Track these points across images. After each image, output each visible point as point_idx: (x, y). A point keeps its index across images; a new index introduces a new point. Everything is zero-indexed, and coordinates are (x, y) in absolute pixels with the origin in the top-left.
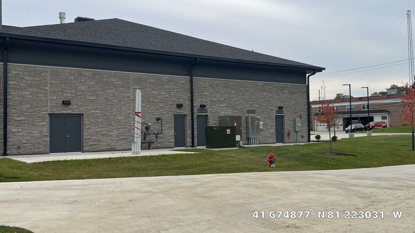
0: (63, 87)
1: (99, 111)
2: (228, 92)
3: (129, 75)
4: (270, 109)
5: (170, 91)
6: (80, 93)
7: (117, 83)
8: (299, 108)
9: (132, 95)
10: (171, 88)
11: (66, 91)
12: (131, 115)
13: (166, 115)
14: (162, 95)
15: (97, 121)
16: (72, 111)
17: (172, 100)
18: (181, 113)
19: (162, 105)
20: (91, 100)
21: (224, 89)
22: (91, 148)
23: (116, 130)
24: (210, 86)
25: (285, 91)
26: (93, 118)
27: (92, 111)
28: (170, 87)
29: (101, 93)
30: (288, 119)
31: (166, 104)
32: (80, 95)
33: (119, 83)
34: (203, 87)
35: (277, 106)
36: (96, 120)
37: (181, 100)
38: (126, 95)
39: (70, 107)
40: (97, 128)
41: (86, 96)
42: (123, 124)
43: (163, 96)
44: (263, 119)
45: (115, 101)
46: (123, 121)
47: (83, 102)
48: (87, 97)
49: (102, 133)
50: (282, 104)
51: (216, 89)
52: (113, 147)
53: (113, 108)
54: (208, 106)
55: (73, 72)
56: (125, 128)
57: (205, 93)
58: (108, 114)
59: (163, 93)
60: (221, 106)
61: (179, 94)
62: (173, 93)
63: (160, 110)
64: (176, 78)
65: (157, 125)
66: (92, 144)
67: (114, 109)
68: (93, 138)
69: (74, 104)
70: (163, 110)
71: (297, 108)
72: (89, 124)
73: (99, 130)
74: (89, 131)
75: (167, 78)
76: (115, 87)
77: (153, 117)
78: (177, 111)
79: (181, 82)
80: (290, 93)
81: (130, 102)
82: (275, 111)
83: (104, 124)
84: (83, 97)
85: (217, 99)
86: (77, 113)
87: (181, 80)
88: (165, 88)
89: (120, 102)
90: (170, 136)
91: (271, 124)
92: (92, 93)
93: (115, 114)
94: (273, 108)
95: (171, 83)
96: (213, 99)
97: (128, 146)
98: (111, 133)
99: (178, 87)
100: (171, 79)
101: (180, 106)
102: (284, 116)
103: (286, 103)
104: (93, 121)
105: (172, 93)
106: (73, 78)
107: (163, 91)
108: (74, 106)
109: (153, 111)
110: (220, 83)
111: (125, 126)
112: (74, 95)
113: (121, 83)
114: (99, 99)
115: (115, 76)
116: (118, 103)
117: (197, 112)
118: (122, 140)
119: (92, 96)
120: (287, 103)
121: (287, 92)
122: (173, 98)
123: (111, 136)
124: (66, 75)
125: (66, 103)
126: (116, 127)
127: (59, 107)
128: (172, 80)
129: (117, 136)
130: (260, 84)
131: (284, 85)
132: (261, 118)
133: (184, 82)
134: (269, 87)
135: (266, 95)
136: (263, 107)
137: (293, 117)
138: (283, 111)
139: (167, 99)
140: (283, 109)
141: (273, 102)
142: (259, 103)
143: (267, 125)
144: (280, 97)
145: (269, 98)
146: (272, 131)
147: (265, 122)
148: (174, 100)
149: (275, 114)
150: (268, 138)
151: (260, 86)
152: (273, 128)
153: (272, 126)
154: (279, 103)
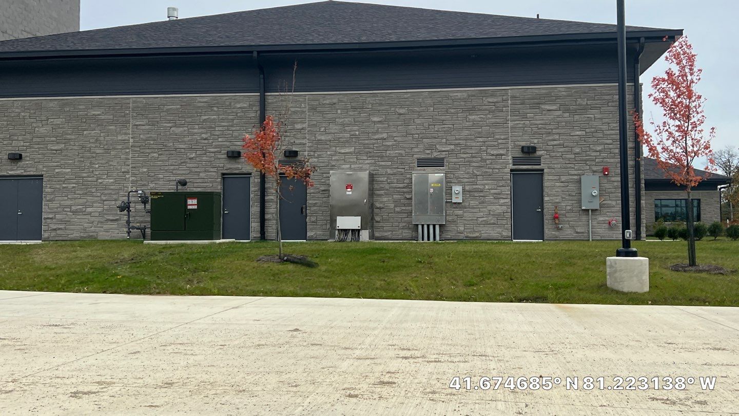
0: (11, 131)
1: (69, 170)
2: (360, 119)
3: (128, 101)
4: (493, 155)
5: (213, 126)
6: (38, 140)
7: (103, 117)
8: (599, 148)
9: (132, 138)
10: (214, 119)
11: (16, 138)
12: (127, 176)
13: (202, 175)
14: (194, 134)
15: (64, 188)
16: (25, 171)
17: (217, 143)
18: (236, 169)
19: (194, 155)
20: (56, 150)
21: (351, 113)
22: (53, 234)
23: (99, 203)
24: (313, 109)
25: (547, 107)
26: (58, 183)
27: (57, 171)
28: (213, 117)
29: (73, 137)
30: (556, 178)
31: (204, 152)
32: (38, 143)
33: (106, 117)
34: (295, 112)
35: (516, 146)
36: (64, 185)
37: (238, 143)
38: (120, 138)
39: (20, 164)
40: (65, 200)
41: (47, 144)
42: (113, 193)
43: (196, 136)
44: (466, 180)
45: (98, 151)
46: (112, 187)
47: (43, 154)
48: (49, 147)
49: (73, 208)
50: (536, 141)
51: (329, 116)
52: (91, 234)
53: (94, 164)
54: (306, 153)
55: (27, 105)
56: (116, 200)
57: (299, 126)
58: (85, 175)
59: (196, 131)
60: (340, 153)
61: (233, 130)
62: (220, 128)
63: (188, 165)
64: (227, 98)
66: (55, 227)
67: (97, 166)
68: (58, 216)
69: (28, 159)
70: (196, 165)
71: (590, 149)
72: (52, 193)
73: (69, 203)
74: (51, 205)
75: (205, 100)
76: (99, 125)
77: (174, 178)
78: (228, 166)
79: (238, 106)
80: (567, 110)
81: (128, 150)
82: (510, 157)
83: (77, 192)
84: (42, 146)
85: (329, 137)
86: (32, 173)
87: (239, 102)
88: (202, 121)
89: (107, 151)
91: (493, 191)
92: (58, 138)
93: (97, 173)
94: (502, 152)
95: (215, 109)
96: (319, 138)
97: (121, 234)
98: (89, 210)
99: (230, 117)
100: (215, 102)
101: (234, 156)
102: (543, 170)
103: (550, 138)
104: (58, 187)
105: (217, 129)
106: (28, 114)
107: (197, 127)
108: (27, 162)
109: (172, 167)
110: (340, 101)
111: (115, 197)
112: (28, 144)
113: (111, 117)
114: (71, 147)
115: (99, 105)
116: (105, 155)
118: (109, 223)
119: (58, 143)
120: (557, 137)
121: (554, 107)
122: (220, 140)
123: (90, 214)
124: (17, 110)
125: (16, 158)
126: (99, 198)
127: (5, 165)
128: (218, 103)
129: (101, 214)
130: (459, 94)
131: (544, 91)
132: (462, 177)
133: (245, 105)
134: (490, 100)
135: (479, 120)
136: (468, 151)
137: (576, 172)
138: (540, 157)
139: (206, 141)
140: (538, 153)
141: (502, 137)
142: (456, 140)
143: (482, 195)
144: (528, 122)
145: (489, 127)
146: (499, 209)
147: (474, 187)
148: (221, 143)
149: (511, 166)
150: (483, 226)
151: (460, 99)
152: (502, 201)
153: (497, 197)
154: (526, 137)
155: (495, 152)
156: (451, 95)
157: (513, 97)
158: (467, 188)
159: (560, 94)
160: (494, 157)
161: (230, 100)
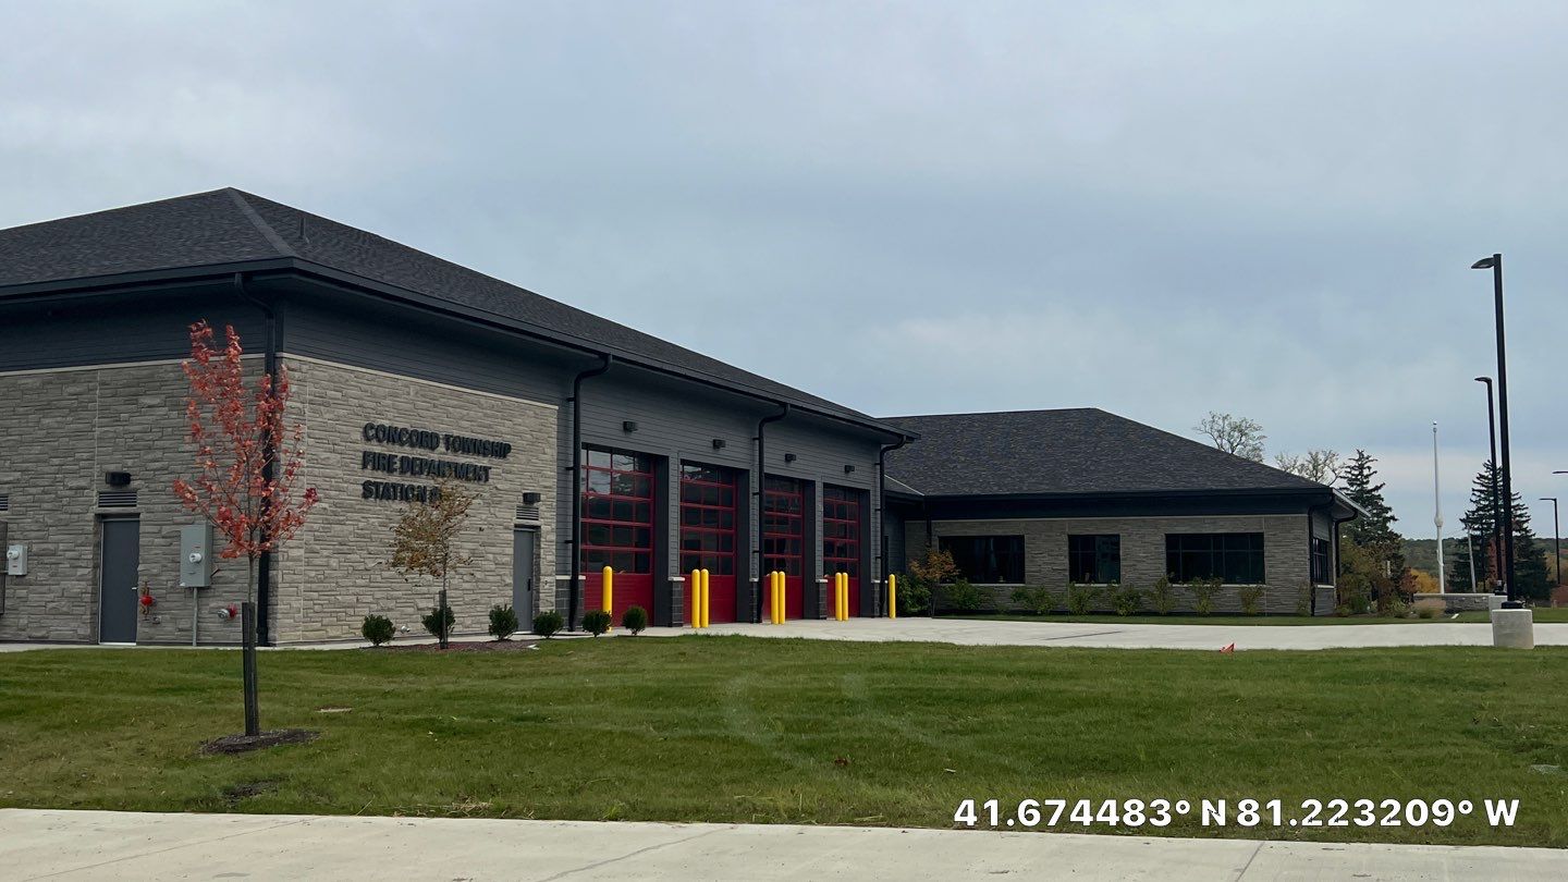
4: (71, 489)
25: (148, 401)
30: (156, 529)
35: (103, 472)
44: (33, 534)
50: (130, 462)
80: (175, 406)
82: (95, 493)
91: (69, 554)
94: (83, 483)
102: (138, 515)
103: (150, 457)
120: (160, 454)
121: (156, 401)
130: (30, 381)
131: (145, 372)
132: (28, 528)
134: (72, 389)
135: (56, 426)
136: (40, 482)
137: (182, 519)
138: (135, 491)
140: (134, 484)
141: (85, 456)
142: (23, 462)
143: (53, 561)
144: (122, 428)
145: (67, 439)
146: (76, 587)
147: (45, 546)
149: (96, 509)
150: (52, 617)
151: (31, 389)
152: (80, 572)
153: (75, 563)
154: (118, 456)
155: (74, 484)
156: (19, 382)
157: (103, 383)
158: (35, 548)
159: (167, 376)
160: (72, 493)
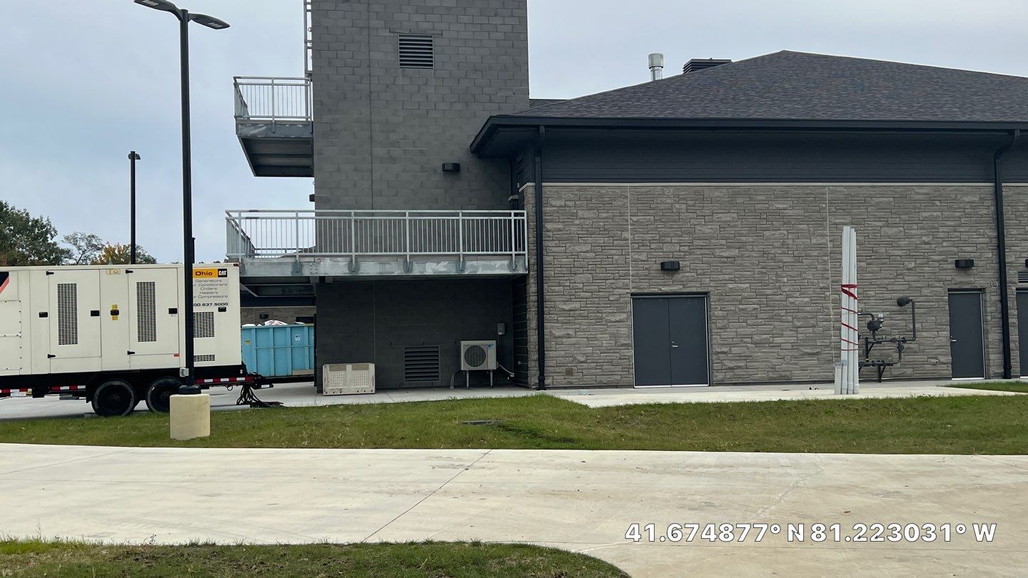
0: (661, 229)
1: (748, 285)
3: (823, 191)
5: (936, 225)
6: (701, 243)
7: (790, 212)
9: (830, 241)
10: (937, 217)
11: (668, 239)
12: (828, 293)
13: (925, 291)
14: (911, 236)
15: (742, 309)
16: (684, 287)
17: (942, 249)
18: (968, 283)
19: (913, 265)
20: (727, 258)
22: (729, 374)
23: (791, 330)
26: (733, 303)
27: (730, 286)
28: (935, 214)
29: (750, 239)
31: (925, 260)
32: (701, 247)
33: (795, 211)
36: (741, 307)
37: (968, 249)
38: (814, 241)
39: (678, 276)
40: (743, 327)
41: (714, 249)
42: (809, 316)
43: (914, 240)
45: (785, 259)
46: (808, 309)
47: (708, 263)
48: (717, 252)
49: (756, 338)
52: (784, 374)
53: (781, 277)
55: (683, 193)
56: (814, 326)
58: (769, 292)
59: (913, 232)
61: (960, 232)
62: (945, 229)
63: (906, 278)
65: (900, 317)
66: (732, 365)
67: (785, 279)
68: (735, 350)
69: (688, 269)
70: (917, 277)
72: (724, 318)
73: (749, 330)
74: (724, 335)
75: (925, 191)
76: (785, 223)
77: (889, 296)
78: (958, 279)
79: (967, 199)
81: (826, 258)
83: (760, 316)
84: (706, 252)
86: (694, 290)
87: (967, 194)
88: (921, 219)
89: (798, 259)
90: (939, 347)
92: (729, 241)
93: (786, 290)
95: (938, 203)
97: (823, 372)
98: (778, 340)
99: (958, 214)
100: (937, 193)
101: (964, 265)
104: (733, 308)
105: (940, 230)
106: (684, 206)
107: (915, 227)
108: (687, 274)
109: (886, 281)
111: (812, 322)
112: (686, 248)
113: (801, 212)
114: (747, 253)
115: (785, 195)
116: (794, 264)
117: (1016, 280)
118: (807, 358)
119: (728, 247)
122: (945, 244)
123: (779, 345)
124: (669, 201)
125: (670, 268)
126: (791, 324)
127: (655, 278)
128: (940, 196)
129: (795, 346)
133: (975, 199)
139: (928, 246)
148: (946, 249)
161: (955, 192)
